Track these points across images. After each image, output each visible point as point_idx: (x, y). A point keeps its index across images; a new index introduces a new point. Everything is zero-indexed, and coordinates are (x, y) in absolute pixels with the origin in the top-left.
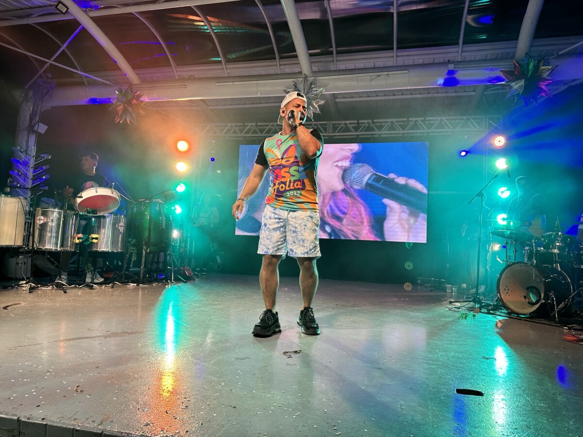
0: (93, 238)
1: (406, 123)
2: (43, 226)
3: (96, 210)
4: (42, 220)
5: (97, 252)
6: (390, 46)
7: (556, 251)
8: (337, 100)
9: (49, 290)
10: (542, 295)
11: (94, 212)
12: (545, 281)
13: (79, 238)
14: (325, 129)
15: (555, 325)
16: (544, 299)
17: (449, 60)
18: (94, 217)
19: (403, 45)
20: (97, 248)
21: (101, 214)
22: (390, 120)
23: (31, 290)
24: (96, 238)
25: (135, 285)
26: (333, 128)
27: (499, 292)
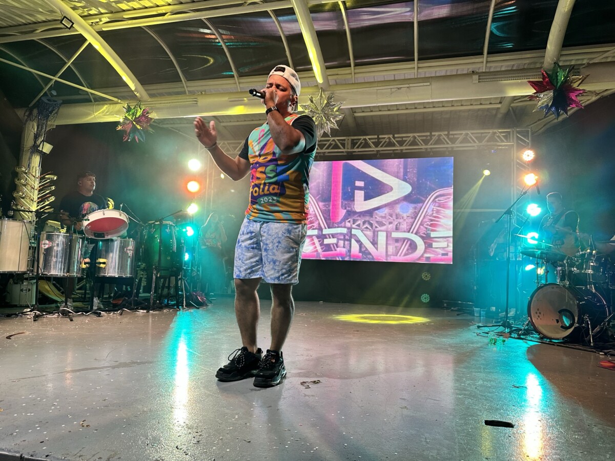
0: (101, 263)
1: (429, 138)
2: (49, 251)
3: (103, 234)
4: (46, 244)
5: (104, 277)
6: (411, 58)
7: (590, 271)
8: (356, 115)
9: (54, 318)
10: (576, 319)
11: (102, 235)
12: (578, 304)
13: (85, 263)
14: (343, 145)
15: (590, 350)
16: (578, 323)
17: (473, 71)
18: (102, 240)
19: (425, 55)
20: (105, 274)
21: (109, 237)
22: (411, 135)
23: (36, 318)
24: (104, 263)
25: (145, 311)
26: (352, 143)
27: (530, 315)
